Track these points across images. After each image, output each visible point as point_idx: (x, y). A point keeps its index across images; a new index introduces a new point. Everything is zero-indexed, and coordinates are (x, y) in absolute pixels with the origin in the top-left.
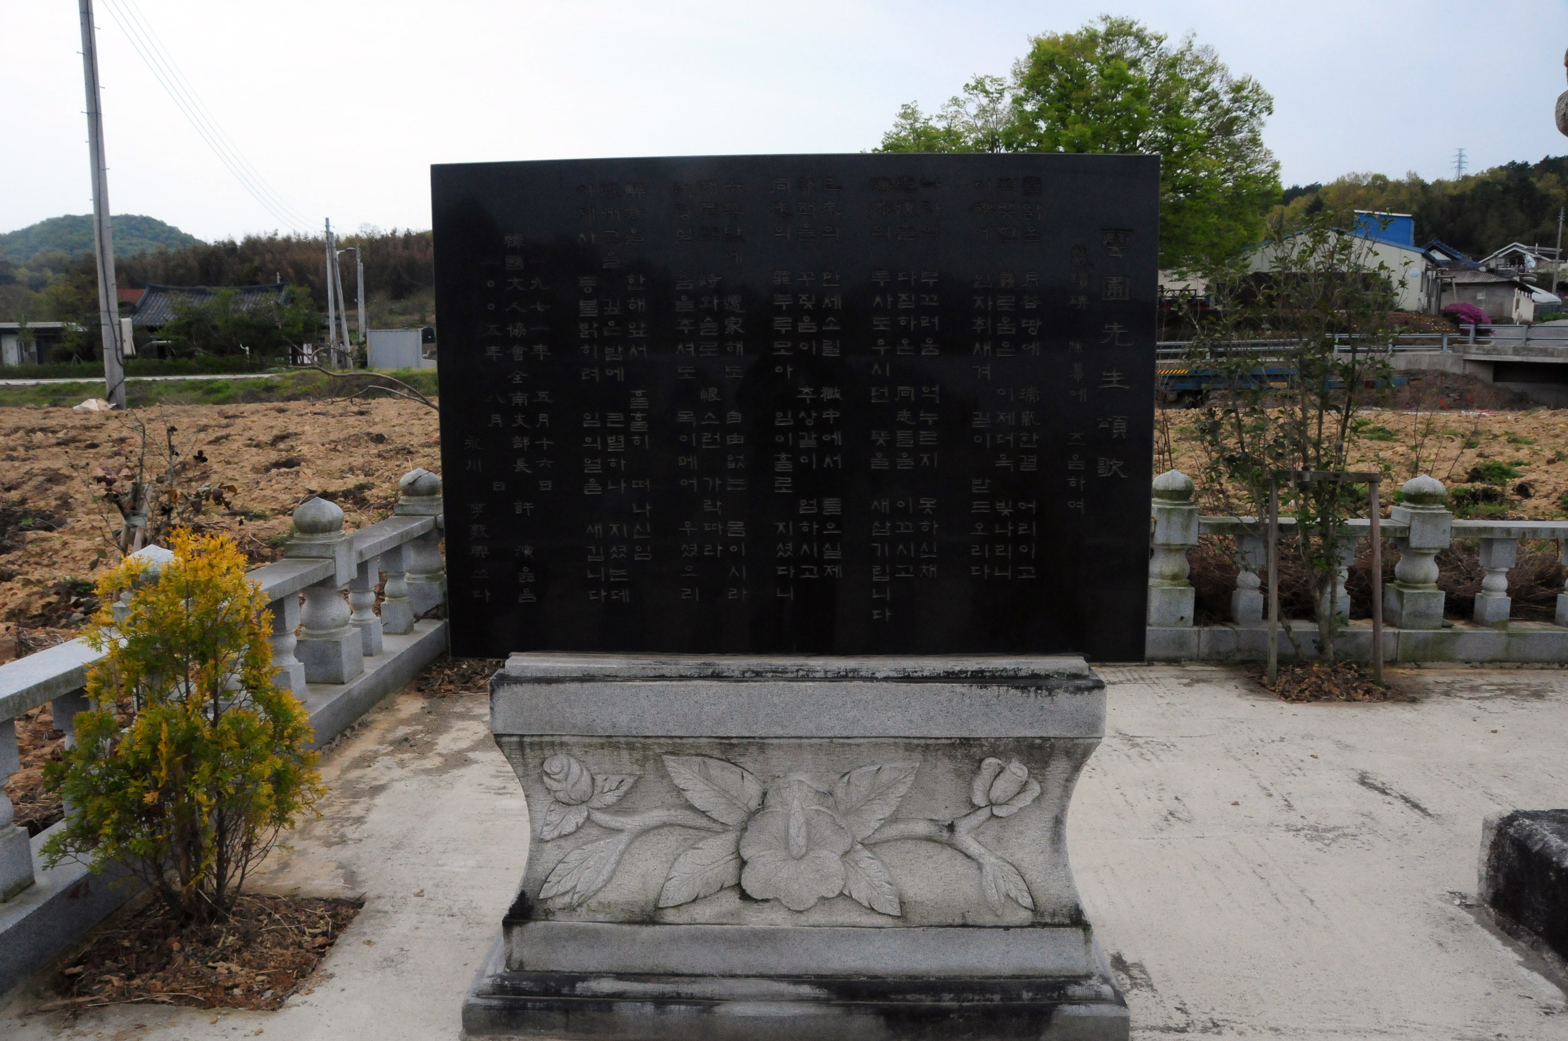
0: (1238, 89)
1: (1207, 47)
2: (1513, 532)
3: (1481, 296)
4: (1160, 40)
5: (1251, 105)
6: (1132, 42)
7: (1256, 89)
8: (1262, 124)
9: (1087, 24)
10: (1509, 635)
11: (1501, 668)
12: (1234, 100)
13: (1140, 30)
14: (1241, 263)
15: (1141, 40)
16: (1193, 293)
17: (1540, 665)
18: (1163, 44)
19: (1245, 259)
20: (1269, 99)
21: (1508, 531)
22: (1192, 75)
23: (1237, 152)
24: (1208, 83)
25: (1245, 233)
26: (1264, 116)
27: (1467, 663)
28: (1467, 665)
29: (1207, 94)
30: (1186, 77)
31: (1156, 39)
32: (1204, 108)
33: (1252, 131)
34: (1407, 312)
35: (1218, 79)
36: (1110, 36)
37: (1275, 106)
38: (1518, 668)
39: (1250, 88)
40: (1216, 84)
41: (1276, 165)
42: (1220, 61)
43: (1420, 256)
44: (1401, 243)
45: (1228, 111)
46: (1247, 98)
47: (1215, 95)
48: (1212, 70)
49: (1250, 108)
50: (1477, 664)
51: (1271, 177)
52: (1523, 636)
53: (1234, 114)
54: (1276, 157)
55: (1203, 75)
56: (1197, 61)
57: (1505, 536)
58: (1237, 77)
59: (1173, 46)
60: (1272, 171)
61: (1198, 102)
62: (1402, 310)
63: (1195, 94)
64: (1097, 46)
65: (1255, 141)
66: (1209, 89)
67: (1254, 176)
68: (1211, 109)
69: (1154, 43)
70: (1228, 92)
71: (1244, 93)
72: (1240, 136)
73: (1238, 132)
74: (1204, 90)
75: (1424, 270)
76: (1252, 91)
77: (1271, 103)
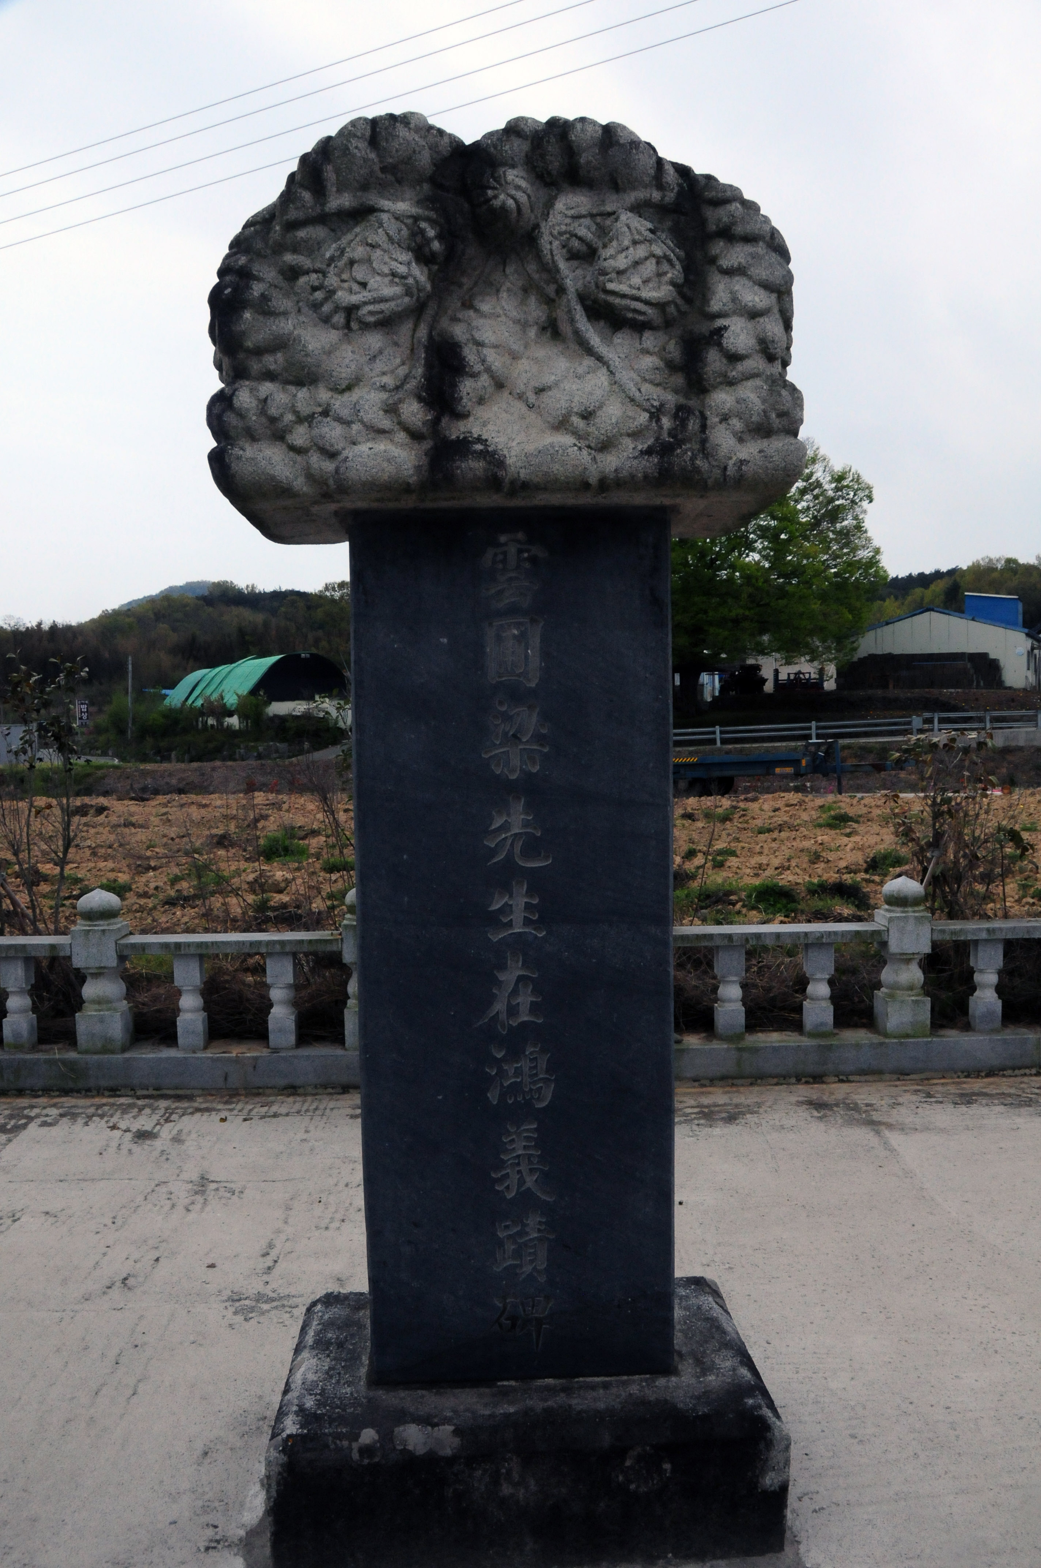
0: (839, 478)
2: (735, 938)
5: (852, 494)
7: (857, 479)
8: (865, 512)
10: (739, 1050)
11: (733, 1085)
12: (837, 489)
14: (849, 646)
16: (807, 676)
17: (775, 1080)
19: (853, 642)
20: (869, 488)
21: (729, 937)
24: (812, 474)
25: (850, 617)
26: (865, 504)
27: (695, 1081)
28: (696, 1084)
29: (811, 484)
32: (808, 497)
33: (856, 518)
34: (1015, 690)
35: (821, 469)
37: (875, 495)
38: (751, 1084)
39: (851, 478)
40: (821, 474)
41: (877, 551)
42: (822, 452)
43: (1024, 635)
44: (1008, 623)
45: (832, 500)
46: (848, 486)
47: (818, 484)
48: (813, 461)
49: (851, 496)
50: (707, 1082)
51: (872, 562)
52: (755, 1050)
53: (837, 503)
54: (876, 543)
55: (806, 466)
57: (726, 942)
58: (838, 468)
60: (873, 557)
61: (803, 492)
62: (1010, 688)
63: (798, 484)
65: (859, 527)
66: (814, 478)
67: (859, 561)
68: (816, 497)
70: (831, 482)
71: (845, 483)
72: (845, 523)
73: (843, 520)
74: (807, 481)
75: (1029, 649)
76: (852, 481)
77: (871, 492)
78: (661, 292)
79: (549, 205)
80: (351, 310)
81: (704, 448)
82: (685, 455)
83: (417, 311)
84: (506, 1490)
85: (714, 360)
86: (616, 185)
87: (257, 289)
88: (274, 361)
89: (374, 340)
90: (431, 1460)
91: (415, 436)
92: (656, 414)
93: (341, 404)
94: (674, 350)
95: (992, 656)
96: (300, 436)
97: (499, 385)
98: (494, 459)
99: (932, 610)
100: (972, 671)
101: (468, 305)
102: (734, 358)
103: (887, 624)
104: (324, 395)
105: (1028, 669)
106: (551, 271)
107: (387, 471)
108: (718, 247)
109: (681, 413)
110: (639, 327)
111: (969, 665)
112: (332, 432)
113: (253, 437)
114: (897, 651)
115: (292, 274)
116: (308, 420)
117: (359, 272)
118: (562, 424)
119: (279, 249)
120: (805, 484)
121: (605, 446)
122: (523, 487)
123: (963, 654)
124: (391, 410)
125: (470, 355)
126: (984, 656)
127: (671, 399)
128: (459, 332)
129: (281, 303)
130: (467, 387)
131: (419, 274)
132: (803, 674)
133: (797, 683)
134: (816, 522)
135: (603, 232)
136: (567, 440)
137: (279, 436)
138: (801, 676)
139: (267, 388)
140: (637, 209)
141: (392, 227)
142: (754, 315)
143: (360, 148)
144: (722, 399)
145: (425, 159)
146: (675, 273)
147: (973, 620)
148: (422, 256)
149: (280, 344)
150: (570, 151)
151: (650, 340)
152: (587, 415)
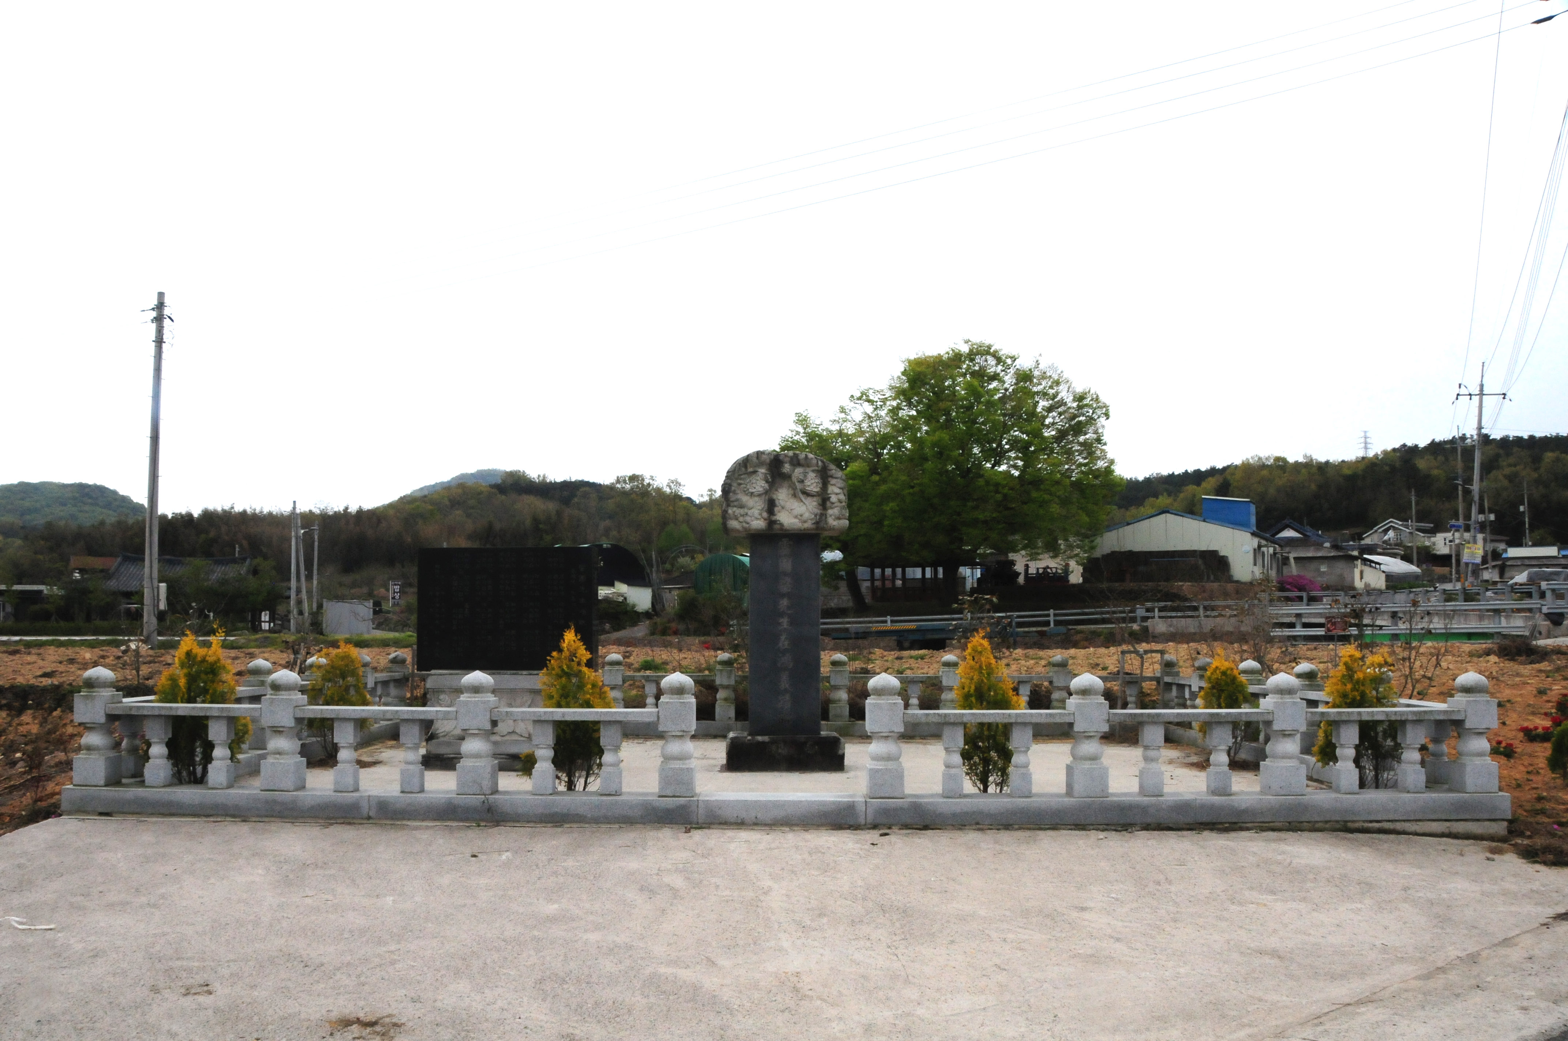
0: (1080, 398)
1: (1053, 364)
3: (1323, 568)
4: (1014, 359)
5: (1091, 411)
6: (991, 361)
7: (1097, 400)
8: (1103, 427)
9: (953, 346)
12: (1080, 407)
13: (996, 351)
14: (1091, 544)
15: (999, 360)
16: (1054, 570)
18: (1017, 362)
20: (1106, 406)
22: (1040, 388)
23: (1089, 449)
24: (1057, 393)
25: (1089, 519)
26: (1103, 420)
29: (1055, 403)
30: (1035, 389)
31: (1011, 358)
32: (1053, 413)
33: (1096, 432)
34: (1242, 583)
35: (1065, 390)
36: (971, 356)
37: (1111, 413)
39: (1090, 398)
40: (1064, 394)
41: (1112, 462)
42: (1065, 375)
43: (1252, 535)
44: (1237, 523)
45: (1075, 417)
46: (1087, 405)
47: (1062, 403)
48: (1057, 383)
49: (1090, 414)
51: (1108, 471)
53: (1080, 419)
54: (1110, 456)
55: (1051, 387)
56: (1044, 376)
58: (1079, 389)
59: (1025, 363)
60: (1108, 467)
61: (1050, 409)
62: (1237, 582)
63: (1043, 404)
64: (964, 362)
65: (1099, 440)
66: (1058, 398)
67: (1098, 470)
68: (1061, 414)
69: (1009, 361)
70: (1074, 400)
71: (1085, 402)
72: (1087, 436)
73: (1085, 434)
74: (1053, 399)
75: (1256, 546)
76: (1092, 400)
77: (1107, 410)
78: (817, 489)
79: (794, 471)
80: (752, 493)
81: (826, 523)
82: (822, 524)
83: (766, 492)
84: (780, 751)
85: (828, 504)
86: (808, 467)
87: (733, 488)
88: (735, 503)
89: (757, 499)
90: (763, 743)
91: (765, 519)
92: (816, 515)
93: (750, 512)
94: (820, 501)
95: (1222, 554)
96: (741, 519)
97: (783, 508)
98: (782, 525)
99: (1168, 512)
100: (1202, 567)
101: (777, 490)
102: (833, 503)
103: (1128, 524)
104: (746, 510)
105: (1255, 564)
106: (794, 484)
107: (760, 527)
108: (830, 479)
109: (822, 515)
110: (813, 496)
111: (1200, 562)
112: (748, 519)
113: (731, 519)
114: (1137, 548)
115: (740, 484)
116: (743, 516)
117: (754, 485)
118: (796, 517)
119: (737, 479)
120: (1051, 402)
121: (805, 522)
122: (786, 530)
123: (1195, 551)
124: (760, 514)
125: (777, 502)
126: (1214, 553)
127: (819, 512)
128: (774, 497)
129: (738, 492)
130: (776, 509)
131: (766, 486)
132: (1051, 568)
133: (1044, 576)
134: (1062, 435)
135: (805, 476)
136: (797, 520)
137: (737, 519)
138: (1049, 570)
139: (735, 509)
140: (813, 471)
141: (761, 475)
142: (837, 494)
143: (755, 460)
144: (830, 512)
145: (768, 461)
146: (820, 485)
147: (1204, 521)
148: (767, 482)
149: (737, 500)
150: (798, 460)
151: (815, 499)
152: (801, 516)
